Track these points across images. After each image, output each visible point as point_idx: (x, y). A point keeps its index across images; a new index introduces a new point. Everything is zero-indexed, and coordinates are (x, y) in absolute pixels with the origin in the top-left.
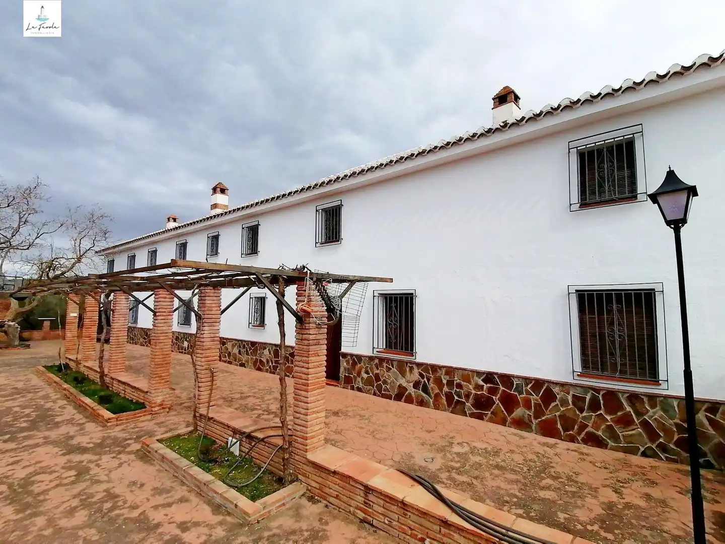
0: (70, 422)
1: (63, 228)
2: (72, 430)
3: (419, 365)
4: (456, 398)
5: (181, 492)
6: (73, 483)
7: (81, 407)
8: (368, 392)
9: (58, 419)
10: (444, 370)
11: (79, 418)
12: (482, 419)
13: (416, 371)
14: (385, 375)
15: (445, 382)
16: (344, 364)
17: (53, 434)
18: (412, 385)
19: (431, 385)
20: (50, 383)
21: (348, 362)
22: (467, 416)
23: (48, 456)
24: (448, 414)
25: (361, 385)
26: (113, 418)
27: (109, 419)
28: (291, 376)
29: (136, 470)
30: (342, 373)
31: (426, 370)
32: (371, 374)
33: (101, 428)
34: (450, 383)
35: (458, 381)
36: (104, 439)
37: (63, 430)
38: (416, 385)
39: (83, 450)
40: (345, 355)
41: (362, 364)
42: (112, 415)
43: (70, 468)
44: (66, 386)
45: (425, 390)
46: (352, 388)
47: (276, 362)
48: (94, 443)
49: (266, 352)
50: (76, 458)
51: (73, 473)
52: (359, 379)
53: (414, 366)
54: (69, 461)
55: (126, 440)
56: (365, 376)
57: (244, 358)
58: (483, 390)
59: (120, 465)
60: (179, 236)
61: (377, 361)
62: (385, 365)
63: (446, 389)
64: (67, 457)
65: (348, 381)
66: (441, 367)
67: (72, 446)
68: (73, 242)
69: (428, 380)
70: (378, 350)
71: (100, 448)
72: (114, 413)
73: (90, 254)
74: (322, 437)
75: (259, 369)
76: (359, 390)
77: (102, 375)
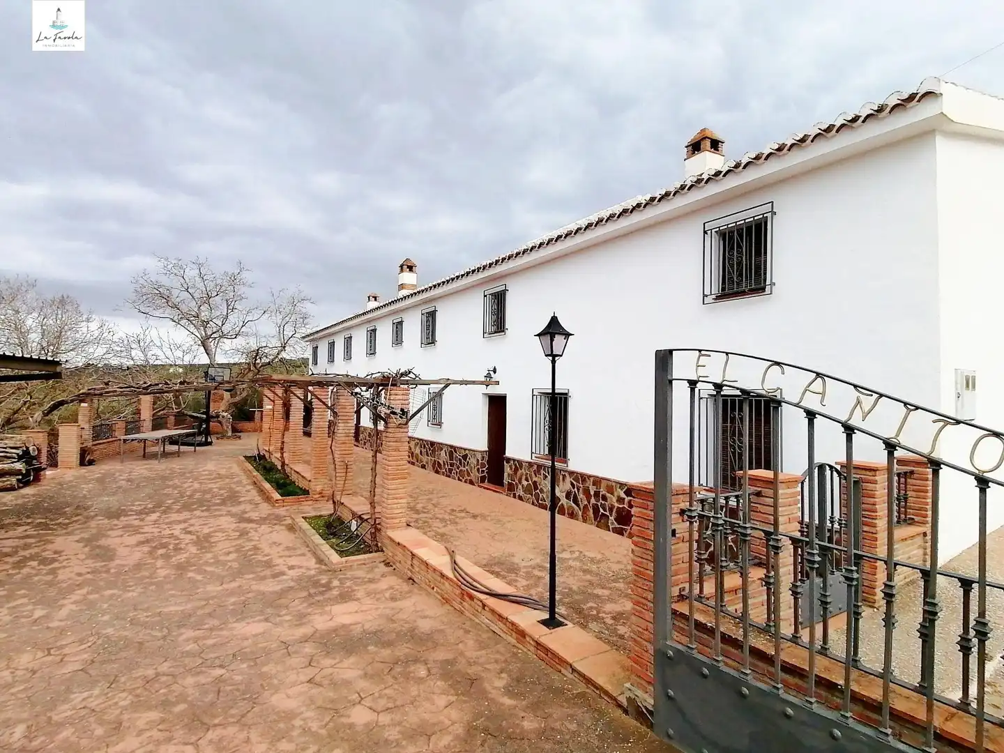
0: (250, 502)
1: (267, 315)
2: (248, 507)
3: (571, 473)
4: (602, 510)
5: (304, 550)
6: (235, 539)
7: (261, 491)
8: (527, 501)
9: (242, 499)
10: (592, 479)
11: (258, 499)
12: (623, 535)
13: (568, 479)
14: (542, 483)
15: (592, 493)
16: (507, 470)
17: (234, 510)
18: (564, 494)
19: (581, 496)
20: (245, 471)
21: (511, 467)
22: (609, 531)
23: (227, 522)
24: (593, 528)
25: (522, 493)
26: (280, 500)
27: (277, 500)
28: (464, 480)
29: (282, 536)
30: (506, 480)
31: (576, 479)
32: (530, 482)
33: (270, 508)
34: (597, 494)
35: (604, 492)
36: (269, 515)
37: (242, 507)
38: (568, 496)
39: (250, 521)
40: (508, 460)
41: (523, 470)
42: (280, 498)
43: (237, 531)
44: (255, 473)
45: (576, 501)
46: (514, 497)
47: (452, 465)
48: (260, 517)
49: (443, 453)
50: (243, 525)
51: (238, 534)
52: (520, 486)
53: (567, 474)
54: (238, 527)
55: (285, 517)
56: (525, 483)
57: (425, 459)
58: (624, 504)
59: (271, 532)
60: (369, 321)
61: (535, 467)
62: (542, 472)
63: (593, 501)
64: (238, 524)
65: (511, 488)
66: (590, 476)
67: (243, 518)
68: (278, 329)
69: (578, 490)
70: (536, 455)
71: (262, 521)
72: (282, 496)
73: (292, 341)
74: (404, 520)
75: (437, 472)
76: (520, 498)
77: (283, 464)
